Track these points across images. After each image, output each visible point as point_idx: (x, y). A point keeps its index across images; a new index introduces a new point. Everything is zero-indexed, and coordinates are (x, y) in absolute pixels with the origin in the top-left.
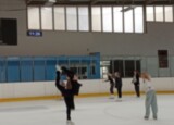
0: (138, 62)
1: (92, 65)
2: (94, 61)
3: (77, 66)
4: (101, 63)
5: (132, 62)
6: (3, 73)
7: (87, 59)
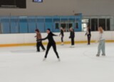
0: (108, 20)
1: (76, 22)
2: (77, 20)
3: (66, 23)
4: (83, 21)
5: (104, 20)
6: (17, 27)
7: (73, 18)
